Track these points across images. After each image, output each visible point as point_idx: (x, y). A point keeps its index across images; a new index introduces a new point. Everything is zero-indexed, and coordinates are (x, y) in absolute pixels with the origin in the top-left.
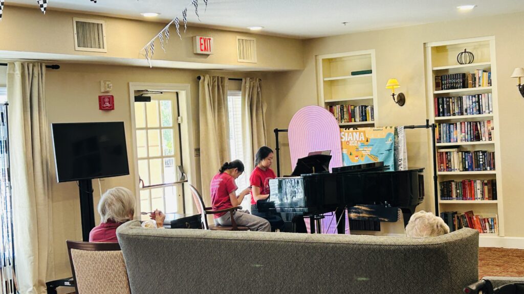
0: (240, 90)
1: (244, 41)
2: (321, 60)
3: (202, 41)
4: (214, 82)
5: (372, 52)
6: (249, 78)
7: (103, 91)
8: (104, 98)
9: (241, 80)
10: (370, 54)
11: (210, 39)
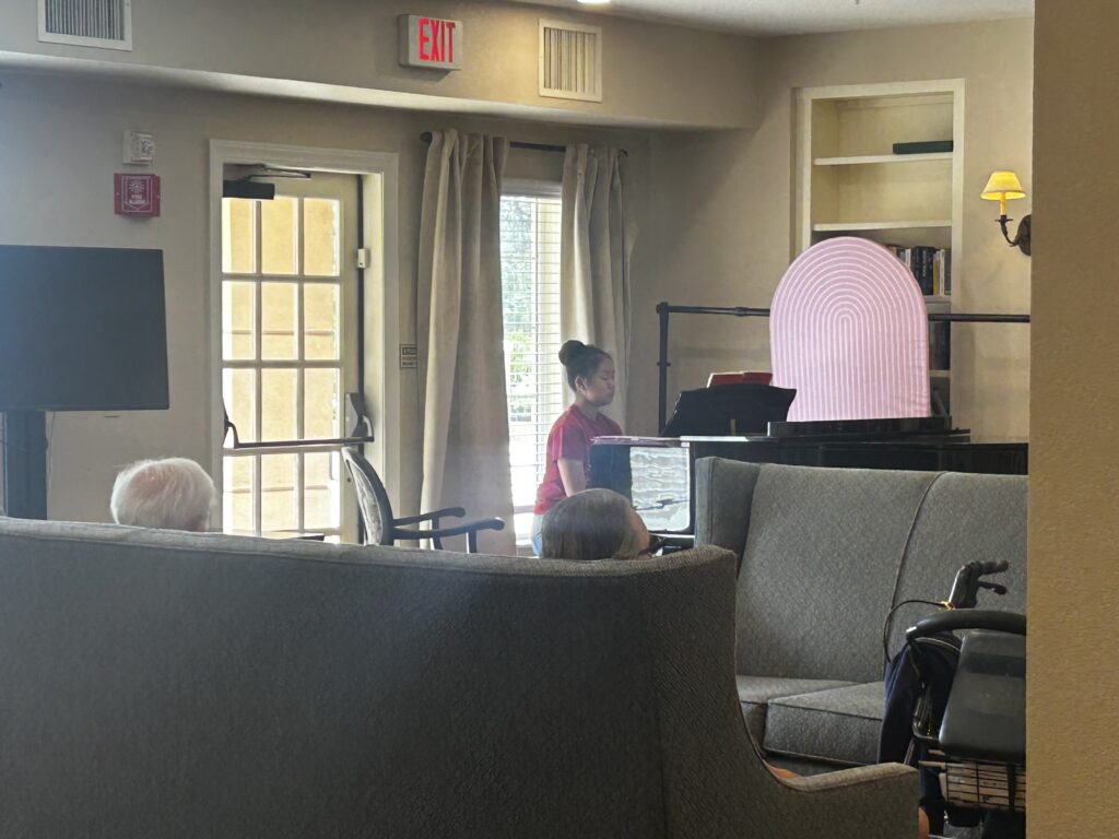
0: (558, 180)
1: (564, 35)
2: (810, 103)
3: (428, 32)
4: (472, 153)
5: (957, 87)
6: (585, 147)
7: (127, 160)
8: (130, 181)
9: (563, 149)
10: (952, 93)
11: (451, 26)
